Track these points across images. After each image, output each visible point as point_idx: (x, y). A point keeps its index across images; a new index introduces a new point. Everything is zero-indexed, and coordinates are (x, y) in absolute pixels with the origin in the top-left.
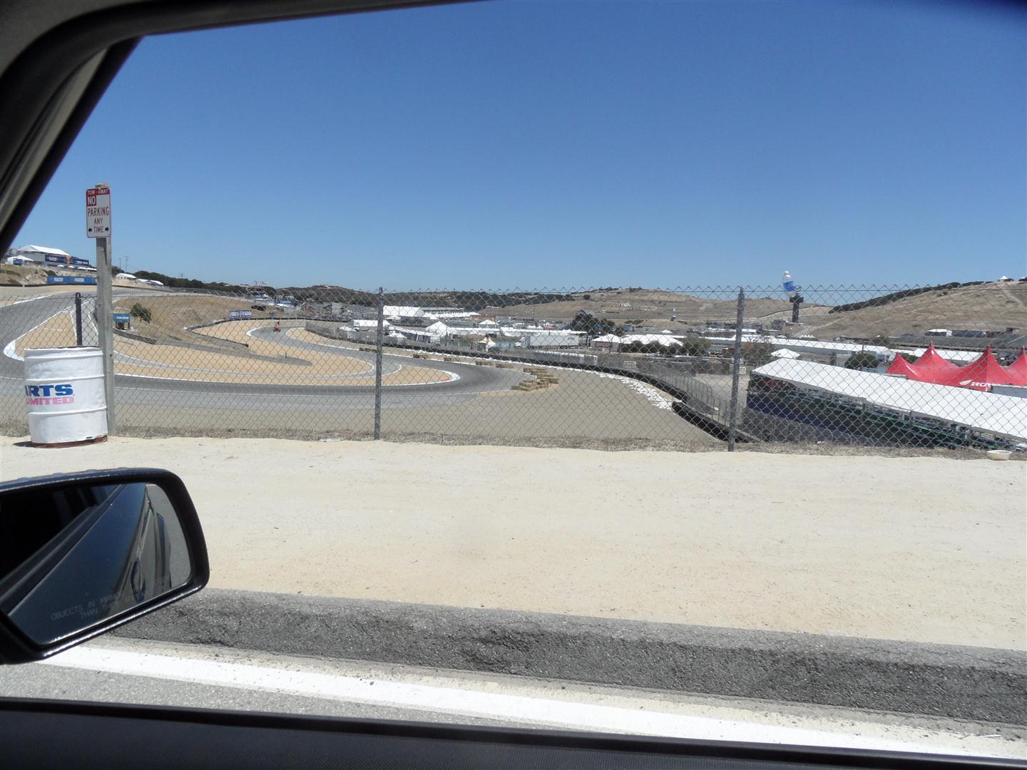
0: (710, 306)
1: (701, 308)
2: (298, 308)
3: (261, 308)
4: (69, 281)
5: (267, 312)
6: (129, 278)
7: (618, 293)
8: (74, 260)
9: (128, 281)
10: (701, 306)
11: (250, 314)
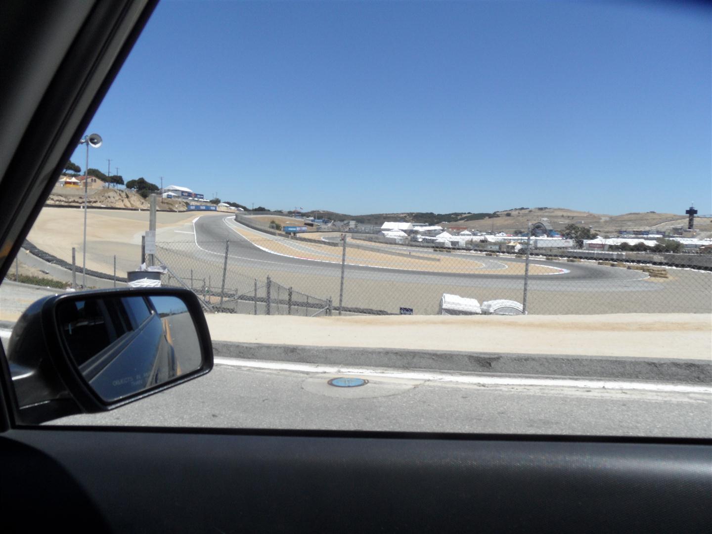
0: (608, 219)
1: (602, 221)
2: (330, 225)
3: (312, 225)
4: (198, 209)
5: (314, 227)
6: (226, 206)
7: (530, 211)
8: (196, 195)
9: (225, 208)
10: (601, 219)
11: (304, 228)
